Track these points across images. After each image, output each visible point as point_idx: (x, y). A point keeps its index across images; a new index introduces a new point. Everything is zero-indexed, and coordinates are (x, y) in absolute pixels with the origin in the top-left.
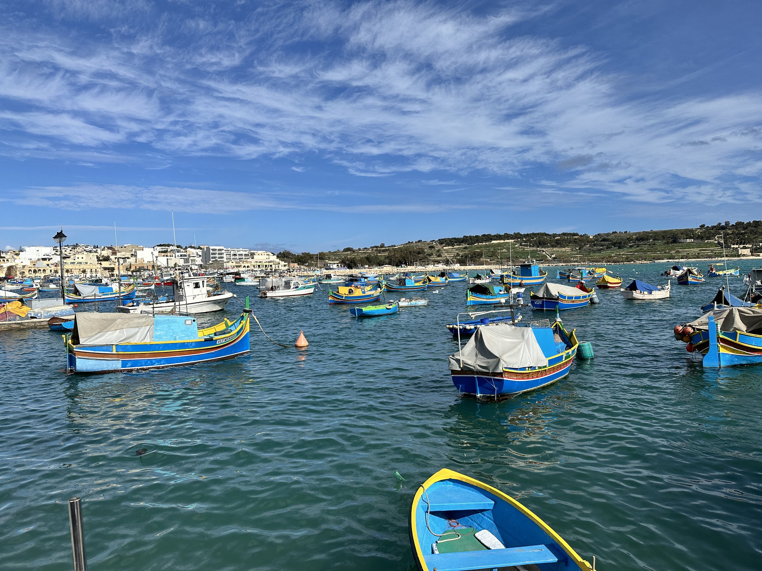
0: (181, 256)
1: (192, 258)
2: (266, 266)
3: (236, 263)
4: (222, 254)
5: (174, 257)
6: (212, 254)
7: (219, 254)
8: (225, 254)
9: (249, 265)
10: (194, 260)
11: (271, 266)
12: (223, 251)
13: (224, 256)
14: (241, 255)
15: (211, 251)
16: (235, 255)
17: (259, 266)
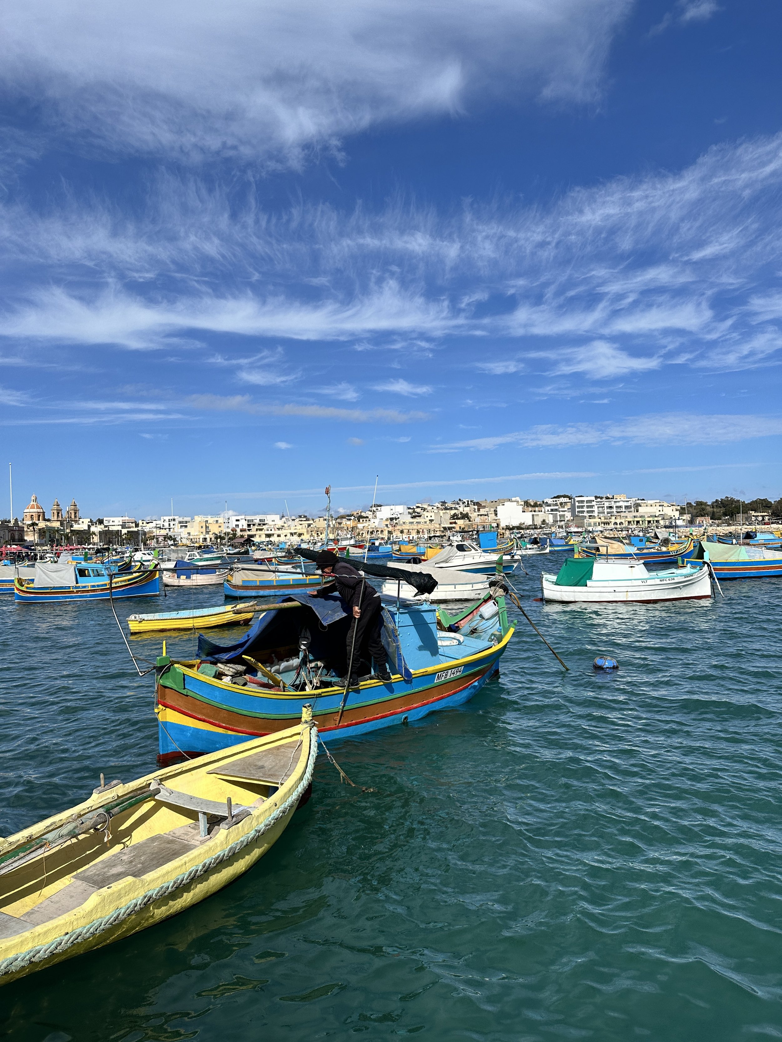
0: (552, 510)
1: (561, 513)
2: (649, 522)
3: (605, 519)
4: (592, 506)
5: (542, 513)
6: (579, 507)
7: (588, 507)
8: (596, 507)
9: (623, 521)
10: (564, 516)
11: (657, 521)
12: (594, 503)
13: (595, 509)
14: (621, 507)
15: (577, 504)
16: (611, 507)
17: (638, 522)
